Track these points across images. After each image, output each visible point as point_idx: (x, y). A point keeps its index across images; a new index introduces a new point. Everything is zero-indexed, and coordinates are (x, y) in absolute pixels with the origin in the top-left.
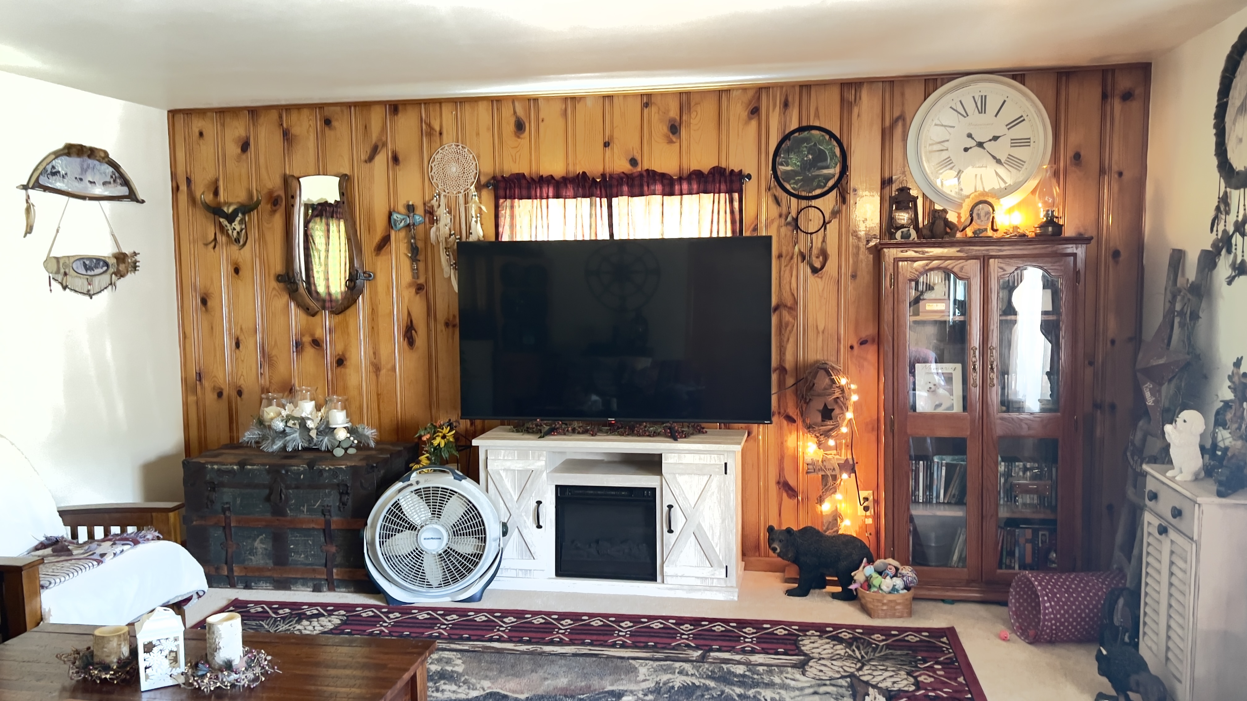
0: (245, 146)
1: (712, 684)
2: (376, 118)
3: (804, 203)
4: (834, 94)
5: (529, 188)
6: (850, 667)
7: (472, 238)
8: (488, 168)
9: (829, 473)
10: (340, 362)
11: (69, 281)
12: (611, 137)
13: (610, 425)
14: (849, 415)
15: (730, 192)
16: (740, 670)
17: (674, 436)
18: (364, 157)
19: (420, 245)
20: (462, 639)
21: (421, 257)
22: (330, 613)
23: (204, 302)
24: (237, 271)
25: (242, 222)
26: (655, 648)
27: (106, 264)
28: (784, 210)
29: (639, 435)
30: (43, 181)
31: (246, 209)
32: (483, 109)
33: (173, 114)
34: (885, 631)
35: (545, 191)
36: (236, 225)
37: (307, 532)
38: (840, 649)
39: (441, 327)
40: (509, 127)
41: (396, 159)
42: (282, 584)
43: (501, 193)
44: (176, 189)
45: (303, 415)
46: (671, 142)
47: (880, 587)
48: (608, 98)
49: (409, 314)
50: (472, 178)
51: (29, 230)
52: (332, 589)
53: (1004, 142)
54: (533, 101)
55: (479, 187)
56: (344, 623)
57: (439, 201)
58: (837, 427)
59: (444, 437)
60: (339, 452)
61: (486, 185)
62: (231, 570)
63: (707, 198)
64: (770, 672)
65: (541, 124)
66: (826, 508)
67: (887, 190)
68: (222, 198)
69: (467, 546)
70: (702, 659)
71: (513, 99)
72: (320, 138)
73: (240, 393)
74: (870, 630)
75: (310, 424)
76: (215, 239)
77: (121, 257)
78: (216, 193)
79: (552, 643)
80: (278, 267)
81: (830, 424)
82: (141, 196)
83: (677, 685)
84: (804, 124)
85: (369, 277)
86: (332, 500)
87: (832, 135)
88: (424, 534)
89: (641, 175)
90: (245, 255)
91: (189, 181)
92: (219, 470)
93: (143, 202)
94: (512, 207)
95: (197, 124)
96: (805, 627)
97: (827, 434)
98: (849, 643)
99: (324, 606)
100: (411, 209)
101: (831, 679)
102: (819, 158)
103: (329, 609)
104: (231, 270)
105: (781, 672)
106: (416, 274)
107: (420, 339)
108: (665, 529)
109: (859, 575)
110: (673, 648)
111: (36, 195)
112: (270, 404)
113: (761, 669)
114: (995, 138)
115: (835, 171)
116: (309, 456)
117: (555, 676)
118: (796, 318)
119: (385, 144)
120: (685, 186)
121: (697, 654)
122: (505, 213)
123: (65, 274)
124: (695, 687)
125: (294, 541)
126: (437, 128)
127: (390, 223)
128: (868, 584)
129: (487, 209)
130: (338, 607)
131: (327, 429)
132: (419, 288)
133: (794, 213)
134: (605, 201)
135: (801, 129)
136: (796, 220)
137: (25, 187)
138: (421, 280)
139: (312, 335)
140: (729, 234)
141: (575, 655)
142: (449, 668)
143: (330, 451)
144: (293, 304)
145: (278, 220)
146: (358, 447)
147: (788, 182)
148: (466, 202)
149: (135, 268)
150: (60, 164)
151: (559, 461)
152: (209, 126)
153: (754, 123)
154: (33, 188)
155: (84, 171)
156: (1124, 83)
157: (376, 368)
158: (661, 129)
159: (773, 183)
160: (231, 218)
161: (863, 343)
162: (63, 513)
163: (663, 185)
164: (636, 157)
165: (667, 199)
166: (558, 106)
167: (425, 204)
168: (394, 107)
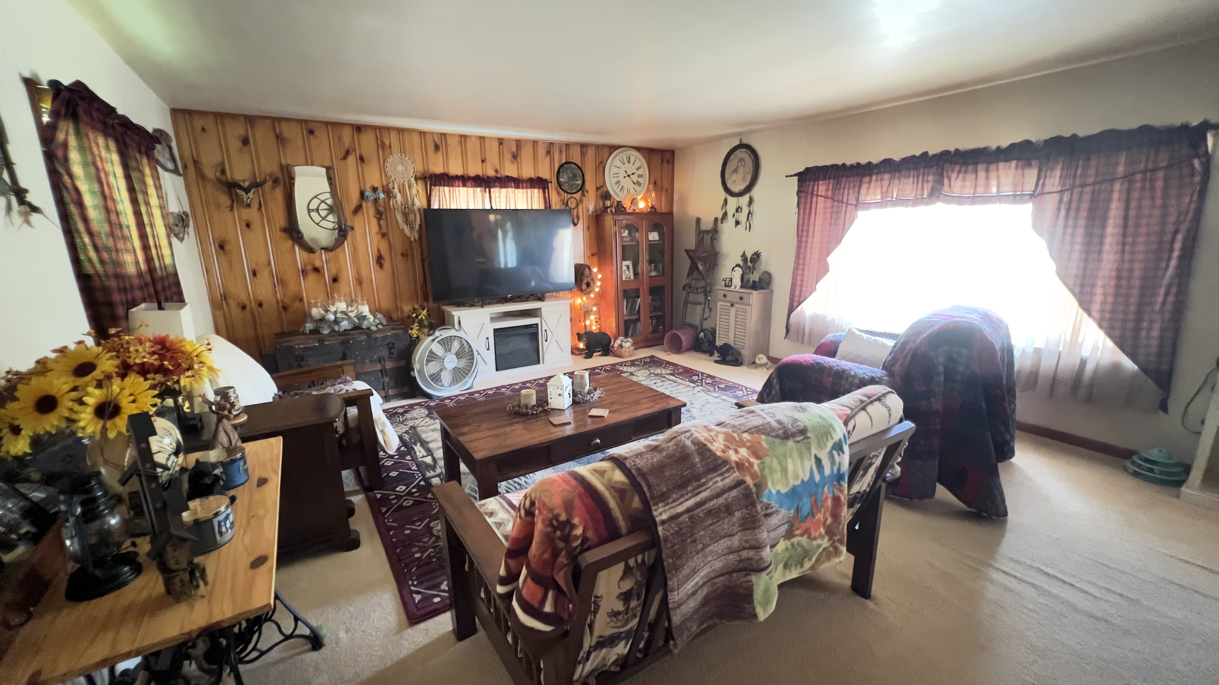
0: (245, 142)
2: (347, 133)
3: (569, 196)
4: (578, 149)
5: (447, 180)
7: (415, 207)
8: (421, 169)
9: (588, 309)
10: (335, 280)
12: (485, 158)
14: (599, 284)
15: (544, 189)
18: (340, 157)
19: (383, 211)
21: (383, 216)
23: (222, 247)
24: (248, 225)
28: (562, 198)
32: (415, 136)
33: (175, 110)
35: (457, 183)
39: (399, 256)
40: (431, 147)
41: (362, 159)
43: (433, 183)
44: (185, 168)
45: (344, 310)
46: (514, 163)
47: (625, 347)
48: (482, 138)
49: (379, 250)
50: (411, 174)
53: (636, 175)
54: (444, 135)
55: (416, 179)
57: (393, 185)
58: (594, 289)
59: (422, 314)
61: (422, 178)
65: (449, 148)
66: (588, 323)
67: (598, 192)
68: (231, 176)
69: (465, 362)
71: (432, 133)
72: (306, 141)
73: (260, 305)
75: (351, 315)
76: (232, 205)
78: (223, 172)
80: (283, 223)
81: (590, 289)
82: (181, 171)
84: (568, 160)
85: (350, 228)
86: (382, 354)
87: (578, 167)
88: (444, 361)
89: (502, 178)
90: (252, 214)
91: (196, 162)
92: (304, 348)
94: (437, 190)
95: (199, 122)
97: (589, 293)
100: (375, 189)
102: (575, 176)
104: (245, 225)
106: (380, 227)
107: (387, 264)
108: (544, 341)
114: (633, 174)
115: (579, 182)
116: (357, 332)
119: (354, 150)
120: (525, 185)
122: (434, 193)
126: (388, 144)
127: (362, 197)
129: (422, 191)
131: (361, 317)
132: (384, 235)
133: (566, 199)
134: (487, 190)
135: (567, 163)
136: (567, 203)
138: (385, 231)
139: (313, 265)
144: (296, 247)
145: (279, 192)
146: (381, 325)
147: (563, 186)
148: (410, 187)
151: (490, 317)
152: (210, 125)
153: (548, 158)
156: (668, 156)
157: (360, 282)
158: (508, 156)
159: (558, 186)
161: (593, 255)
163: (515, 184)
164: (499, 169)
165: (516, 190)
166: (457, 139)
167: (383, 187)
168: (359, 128)
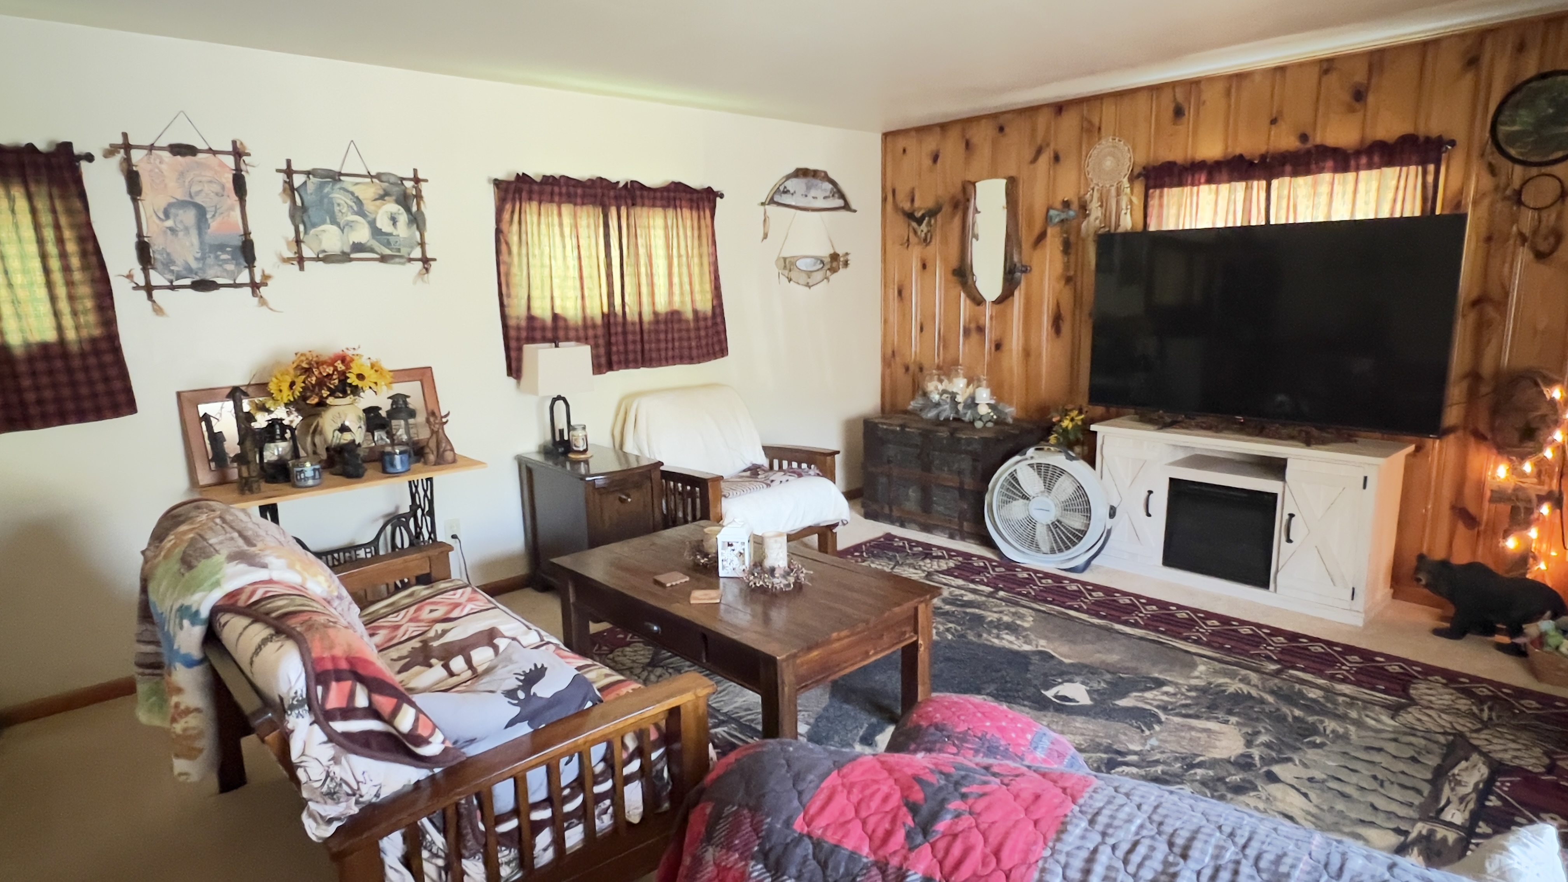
0: (935, 158)
1: (1270, 699)
2: (1042, 120)
3: (1534, 171)
5: (1180, 175)
6: (1464, 725)
7: (1121, 230)
8: (1142, 159)
9: (1521, 505)
10: (998, 346)
11: (793, 275)
12: (1280, 113)
13: (1236, 422)
14: (1559, 436)
15: (1423, 163)
16: (1314, 694)
17: (1308, 442)
18: (1029, 159)
19: (1072, 239)
20: (1045, 601)
21: (1073, 251)
22: (951, 557)
23: (899, 292)
24: (924, 266)
25: (929, 224)
26: (1229, 651)
27: (822, 262)
28: (1503, 180)
29: (1268, 436)
30: (777, 198)
31: (932, 213)
32: (1142, 101)
33: (886, 135)
34: (1546, 700)
35: (1197, 176)
36: (924, 227)
37: (947, 488)
38: (1464, 704)
39: (1085, 317)
40: (1169, 113)
41: (1057, 158)
42: (926, 528)
43: (1151, 182)
44: (884, 200)
45: (955, 390)
46: (1351, 110)
47: (1557, 648)
48: (1281, 70)
49: (1058, 305)
50: (1126, 170)
51: (765, 236)
52: (963, 538)
54: (1194, 85)
55: (1132, 179)
56: (957, 567)
57: (1092, 195)
58: (1541, 449)
59: (1072, 420)
60: (979, 424)
61: (1139, 176)
62: (891, 510)
63: (1391, 173)
64: (1351, 705)
65: (1202, 109)
66: (1511, 544)
68: (917, 204)
69: (1075, 522)
70: (1277, 674)
71: (1173, 85)
72: (995, 144)
73: (921, 369)
74: (1521, 693)
75: (959, 399)
76: (908, 240)
77: (834, 257)
78: (913, 200)
79: (1126, 623)
80: (954, 263)
81: (1530, 445)
82: (853, 207)
83: (1231, 690)
84: (1547, 69)
85: (1026, 270)
86: (966, 464)
88: (1033, 504)
89: (1308, 152)
90: (931, 252)
91: (894, 192)
92: (886, 429)
93: (855, 211)
94: (1161, 196)
95: (901, 142)
96: (1429, 671)
97: (1523, 457)
98: (1480, 701)
99: (948, 550)
100: (1066, 204)
101: (1428, 731)
103: (950, 553)
104: (919, 265)
105: (1365, 708)
106: (1067, 266)
107: (1066, 327)
108: (1284, 538)
109: (1532, 629)
110: (1252, 656)
111: (772, 209)
112: (931, 380)
113: (1341, 699)
116: (956, 425)
117: (1110, 651)
118: (1504, 314)
119: (1048, 145)
120: (1363, 160)
121: (1273, 667)
122: (1154, 203)
123: (790, 270)
124: (1250, 696)
125: (937, 495)
126: (1097, 124)
127: (1048, 219)
128: (1541, 640)
129: (1137, 201)
130: (959, 553)
131: (972, 404)
132: (1069, 280)
133: (1516, 183)
134: (1263, 183)
135: (1543, 76)
136: (1519, 193)
137: (763, 204)
138: (1072, 273)
139: (977, 322)
140: (1417, 213)
141: (1141, 638)
142: (1018, 622)
143: (972, 423)
144: (963, 295)
145: (957, 221)
146: (996, 423)
147: (1512, 145)
148: (1118, 194)
149: (846, 264)
150: (791, 185)
151: (1181, 455)
152: (910, 143)
154: (769, 204)
155: (809, 188)
157: (1027, 353)
158: (1342, 96)
159: (1490, 148)
160: (919, 221)
162: (765, 448)
163: (1335, 161)
164: (1309, 132)
165: (1339, 177)
166: (1220, 87)
167: (1080, 199)
168: (1059, 108)
